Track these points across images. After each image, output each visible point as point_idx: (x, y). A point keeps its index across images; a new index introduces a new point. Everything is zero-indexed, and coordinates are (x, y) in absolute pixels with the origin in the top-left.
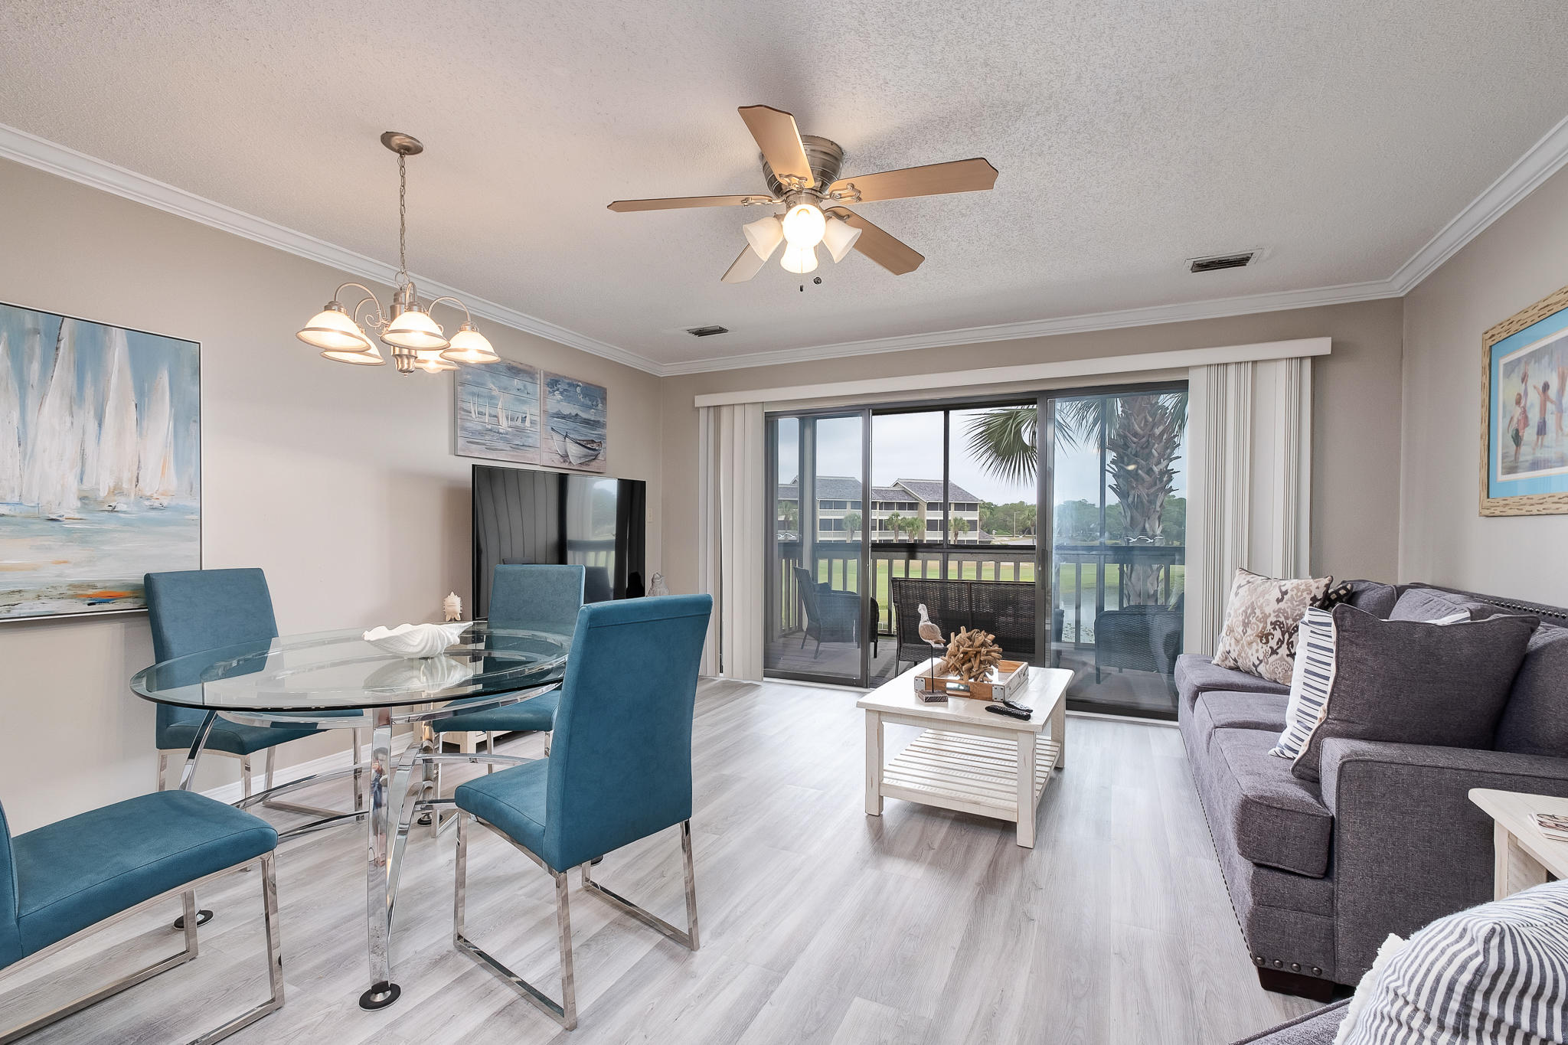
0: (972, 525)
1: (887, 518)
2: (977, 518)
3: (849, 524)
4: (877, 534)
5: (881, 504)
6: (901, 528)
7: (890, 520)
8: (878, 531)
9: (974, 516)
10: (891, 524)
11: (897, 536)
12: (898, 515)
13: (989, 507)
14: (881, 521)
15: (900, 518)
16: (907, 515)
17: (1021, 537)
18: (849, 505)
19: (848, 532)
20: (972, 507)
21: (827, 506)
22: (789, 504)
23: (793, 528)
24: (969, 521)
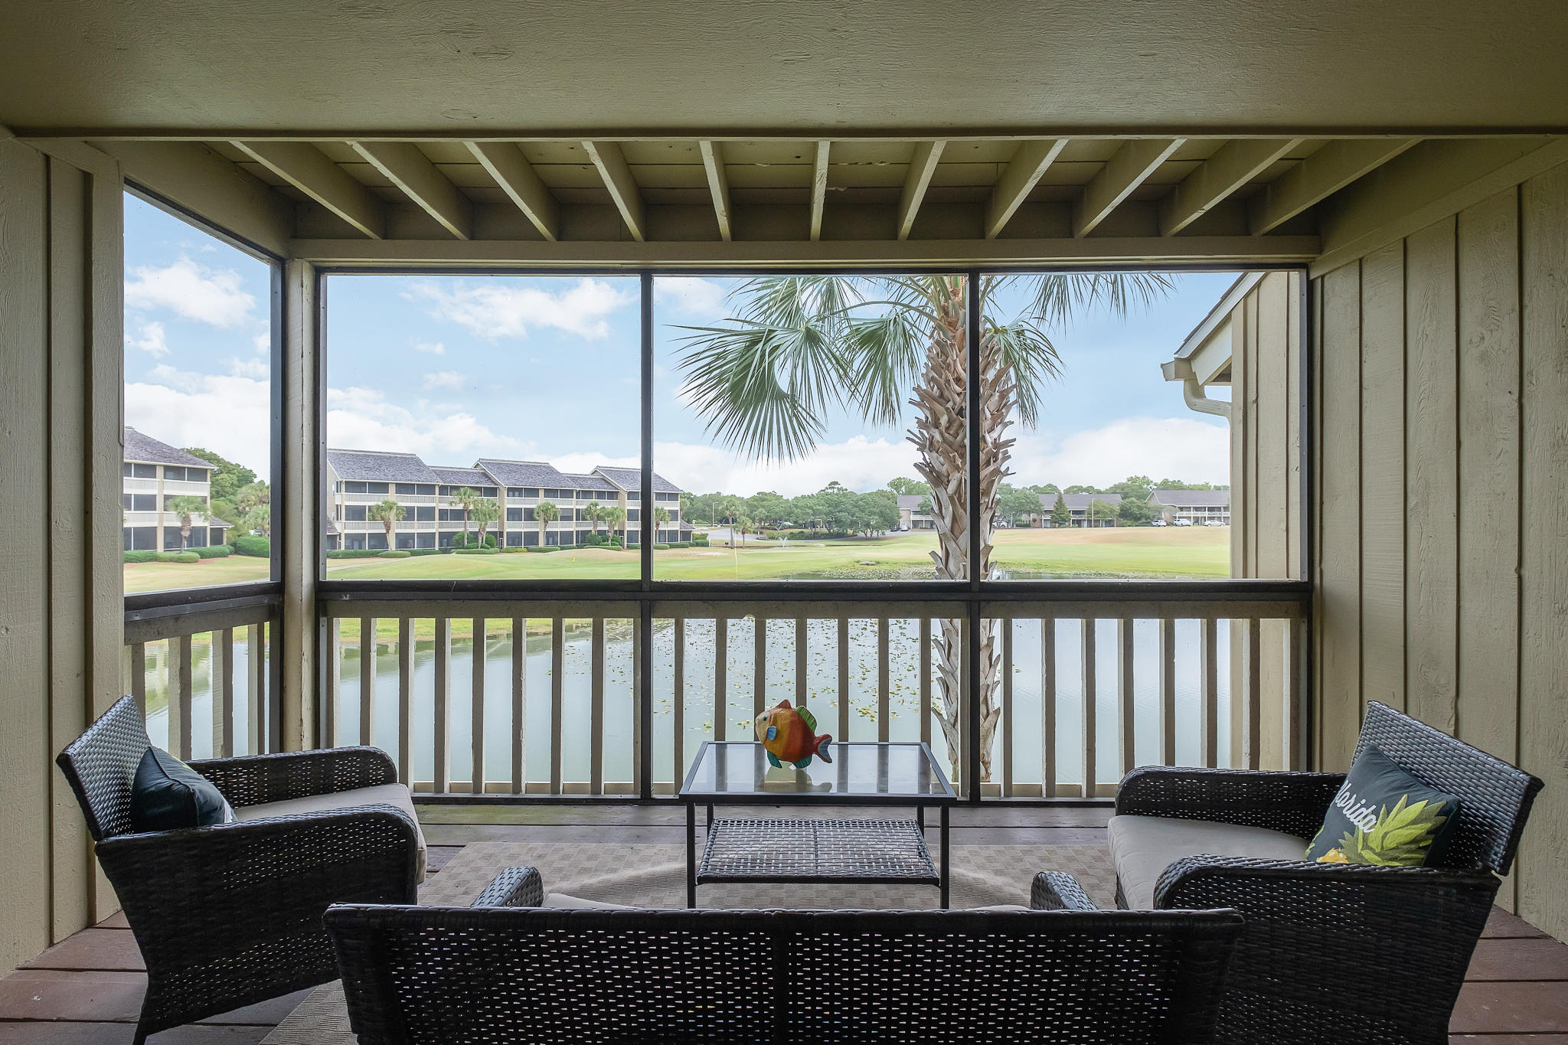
0: (674, 515)
1: (584, 507)
2: (678, 508)
3: (542, 514)
4: (574, 525)
5: (578, 493)
6: (599, 518)
7: (588, 510)
8: (575, 521)
9: (675, 506)
10: (589, 513)
11: (595, 526)
12: (596, 505)
13: (689, 496)
14: (578, 511)
15: (598, 507)
16: (608, 504)
17: (719, 526)
18: (541, 493)
19: (541, 523)
20: (673, 496)
21: (517, 493)
22: (469, 490)
23: (473, 518)
24: (670, 511)
